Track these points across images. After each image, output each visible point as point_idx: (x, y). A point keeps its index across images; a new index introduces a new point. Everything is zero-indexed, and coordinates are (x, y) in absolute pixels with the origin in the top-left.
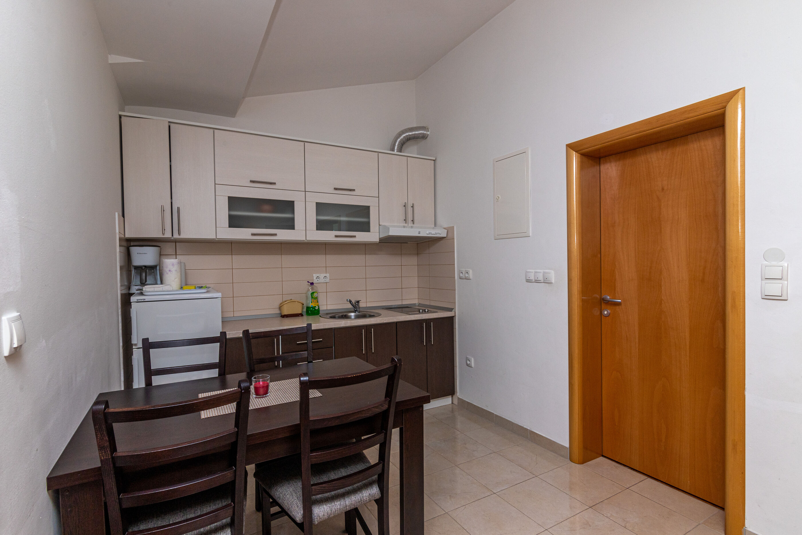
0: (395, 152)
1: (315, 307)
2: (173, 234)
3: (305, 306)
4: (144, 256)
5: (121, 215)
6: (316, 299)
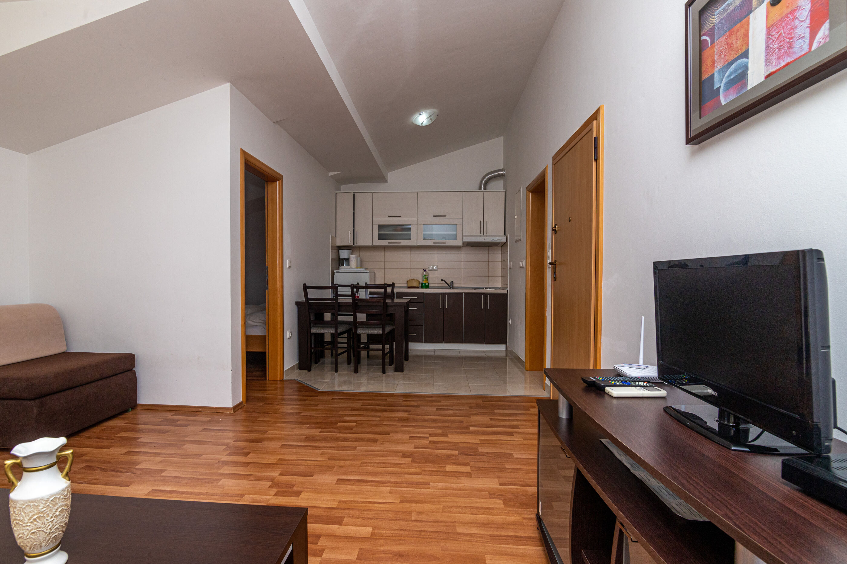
0: (483, 190)
1: (426, 283)
2: (354, 244)
3: (421, 283)
4: (344, 254)
5: (335, 236)
6: (427, 279)
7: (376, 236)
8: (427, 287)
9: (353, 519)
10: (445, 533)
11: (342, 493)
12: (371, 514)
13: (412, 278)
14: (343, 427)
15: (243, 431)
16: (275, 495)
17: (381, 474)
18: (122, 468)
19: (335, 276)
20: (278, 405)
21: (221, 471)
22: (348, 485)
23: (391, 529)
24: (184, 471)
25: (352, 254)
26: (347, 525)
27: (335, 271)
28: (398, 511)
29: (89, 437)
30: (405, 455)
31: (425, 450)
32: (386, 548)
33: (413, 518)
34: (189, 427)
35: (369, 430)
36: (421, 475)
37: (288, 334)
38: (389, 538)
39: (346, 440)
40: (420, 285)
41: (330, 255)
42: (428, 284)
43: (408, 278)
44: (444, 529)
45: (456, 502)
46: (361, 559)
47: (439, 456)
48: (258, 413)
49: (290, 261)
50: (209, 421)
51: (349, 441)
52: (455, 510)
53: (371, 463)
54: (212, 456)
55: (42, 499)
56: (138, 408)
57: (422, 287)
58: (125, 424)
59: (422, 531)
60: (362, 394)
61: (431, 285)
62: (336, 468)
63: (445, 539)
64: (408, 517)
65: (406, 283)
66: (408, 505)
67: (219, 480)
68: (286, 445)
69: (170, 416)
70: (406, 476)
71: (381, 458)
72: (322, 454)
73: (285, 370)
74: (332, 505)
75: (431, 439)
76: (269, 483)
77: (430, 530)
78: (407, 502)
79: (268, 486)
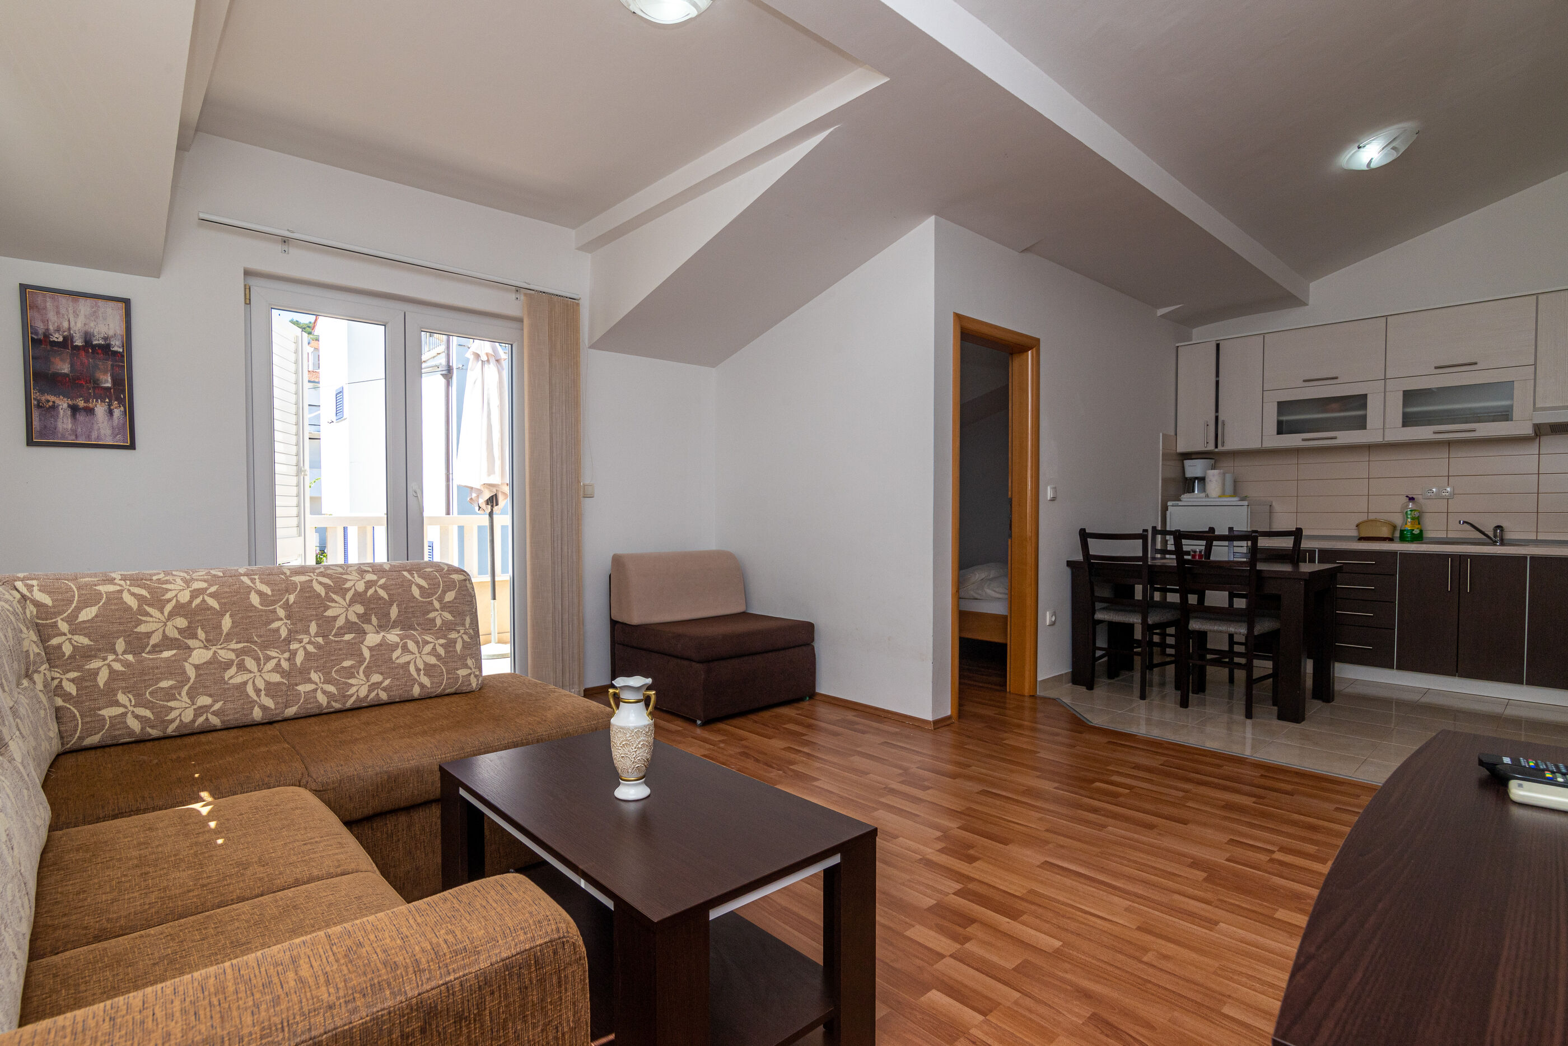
1: (1413, 530)
2: (1216, 447)
3: (1399, 529)
4: (1194, 468)
5: (1173, 433)
6: (1418, 519)
7: (1272, 426)
8: (1418, 538)
9: (1038, 921)
10: (1196, 1002)
11: (1042, 882)
12: (1073, 926)
13: (1372, 517)
14: (1099, 791)
15: (932, 756)
16: (938, 851)
17: (1129, 878)
18: (775, 764)
19: (1168, 513)
20: (1006, 732)
21: (883, 800)
22: (1059, 874)
23: (1093, 957)
24: (839, 787)
25: (1213, 468)
26: (1024, 924)
27: (1170, 503)
28: (1123, 939)
29: (756, 722)
30: (1196, 864)
31: (1248, 869)
32: (1068, 976)
33: (1145, 959)
34: (867, 736)
35: (1148, 806)
36: (1211, 905)
37: (1047, 618)
38: (1083, 966)
39: (1095, 810)
40: (1397, 534)
41: (1158, 472)
42: (1421, 531)
43: (1363, 517)
44: (1198, 998)
45: (1255, 969)
46: (1019, 973)
47: (1274, 889)
48: (969, 737)
49: (1055, 489)
50: (896, 734)
51: (1100, 815)
52: (1244, 979)
53: (1120, 857)
54: (879, 779)
55: (629, 729)
56: (817, 698)
57: (1403, 539)
58: (797, 714)
59: (1150, 982)
60: (1171, 746)
61: (1429, 534)
62: (1051, 846)
63: (1189, 1011)
64: (1138, 954)
65: (1355, 528)
66: (1149, 938)
67: (876, 809)
68: (989, 791)
69: (850, 716)
70: (1176, 897)
71: (1142, 855)
72: (1040, 819)
73: (1039, 679)
74: (1016, 891)
75: (1278, 856)
76: (939, 834)
77: (1168, 986)
78: (1150, 932)
79: (935, 837)
